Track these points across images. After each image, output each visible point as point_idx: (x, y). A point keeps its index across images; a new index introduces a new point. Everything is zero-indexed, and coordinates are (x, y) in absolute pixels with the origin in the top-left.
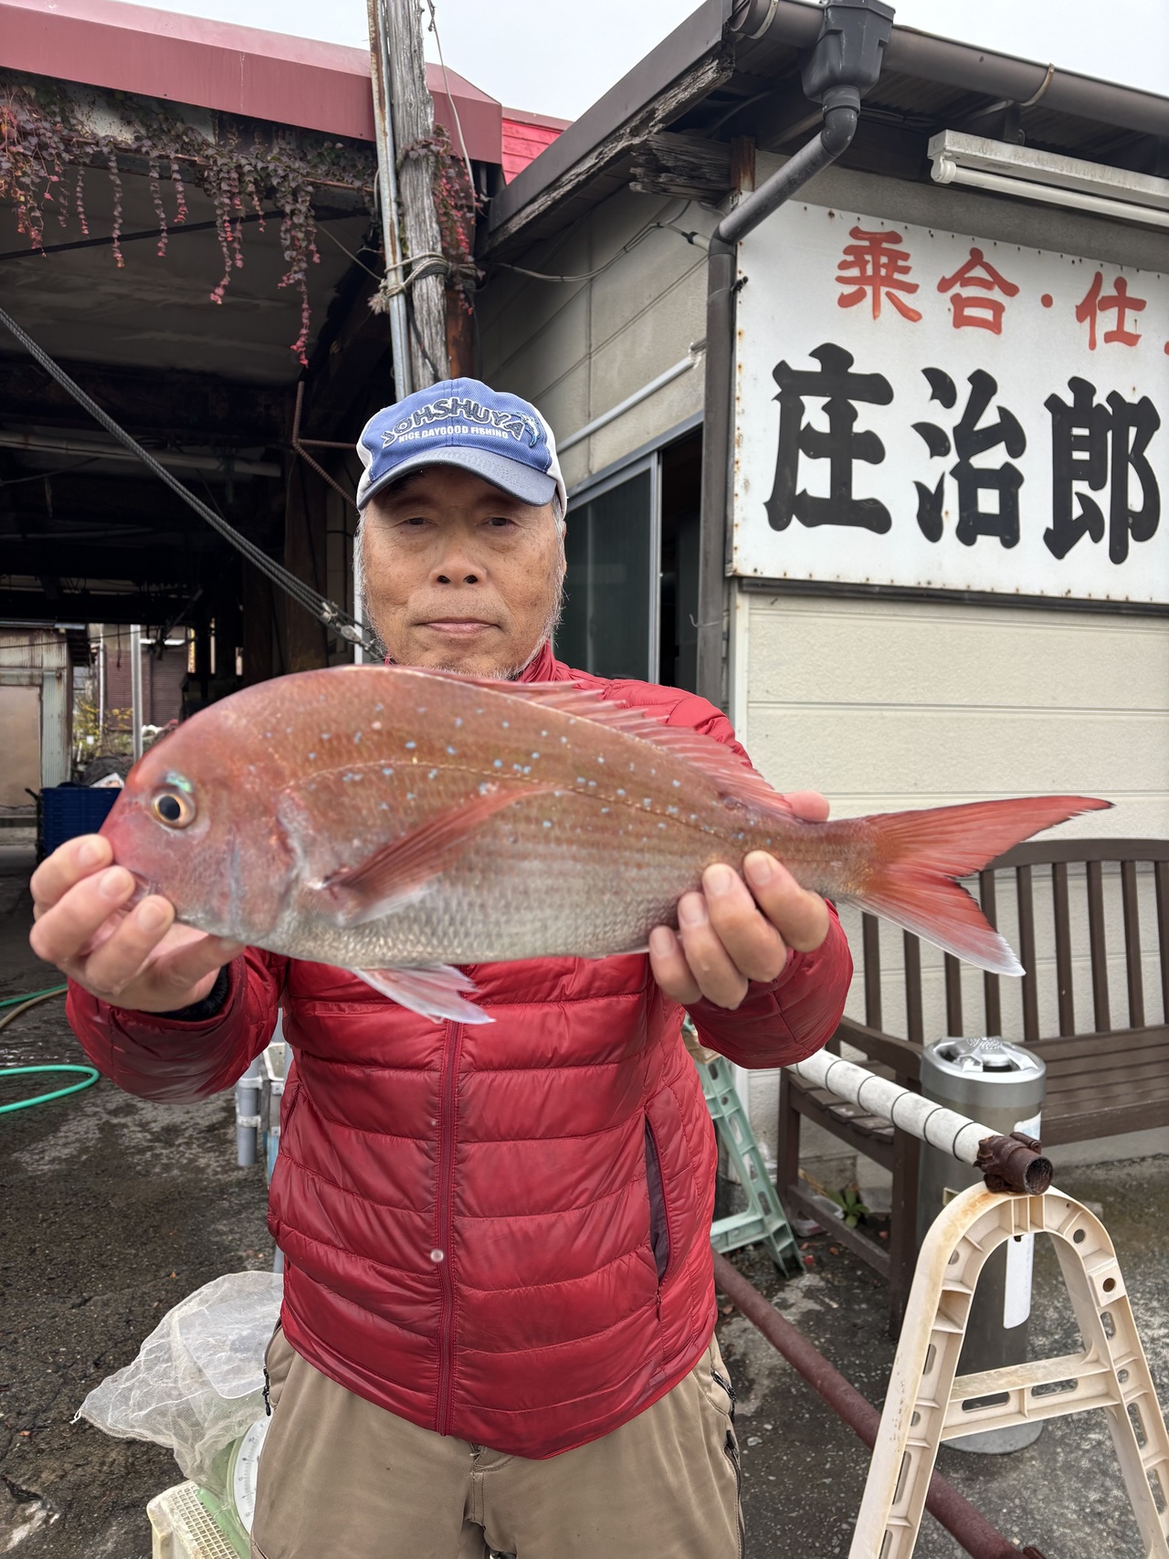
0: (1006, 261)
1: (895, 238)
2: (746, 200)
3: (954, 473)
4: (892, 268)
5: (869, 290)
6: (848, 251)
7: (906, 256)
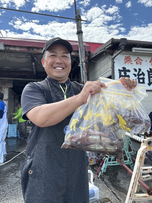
0: (141, 58)
1: (130, 57)
2: (115, 55)
3: (137, 78)
4: (129, 59)
5: (127, 62)
6: (125, 58)
7: (131, 58)
